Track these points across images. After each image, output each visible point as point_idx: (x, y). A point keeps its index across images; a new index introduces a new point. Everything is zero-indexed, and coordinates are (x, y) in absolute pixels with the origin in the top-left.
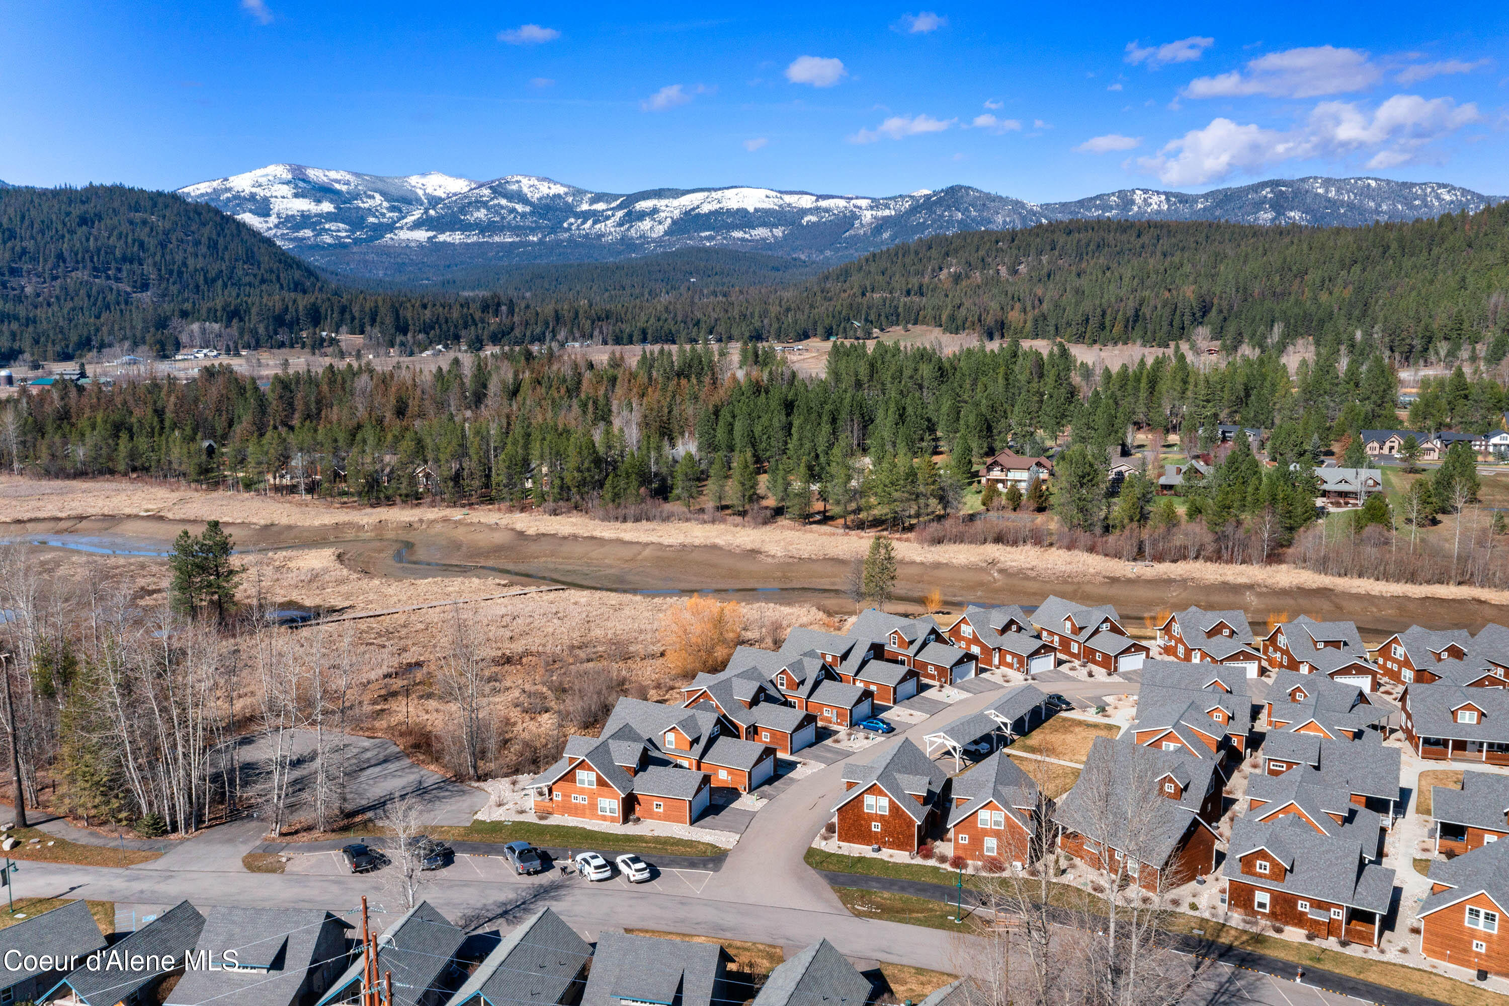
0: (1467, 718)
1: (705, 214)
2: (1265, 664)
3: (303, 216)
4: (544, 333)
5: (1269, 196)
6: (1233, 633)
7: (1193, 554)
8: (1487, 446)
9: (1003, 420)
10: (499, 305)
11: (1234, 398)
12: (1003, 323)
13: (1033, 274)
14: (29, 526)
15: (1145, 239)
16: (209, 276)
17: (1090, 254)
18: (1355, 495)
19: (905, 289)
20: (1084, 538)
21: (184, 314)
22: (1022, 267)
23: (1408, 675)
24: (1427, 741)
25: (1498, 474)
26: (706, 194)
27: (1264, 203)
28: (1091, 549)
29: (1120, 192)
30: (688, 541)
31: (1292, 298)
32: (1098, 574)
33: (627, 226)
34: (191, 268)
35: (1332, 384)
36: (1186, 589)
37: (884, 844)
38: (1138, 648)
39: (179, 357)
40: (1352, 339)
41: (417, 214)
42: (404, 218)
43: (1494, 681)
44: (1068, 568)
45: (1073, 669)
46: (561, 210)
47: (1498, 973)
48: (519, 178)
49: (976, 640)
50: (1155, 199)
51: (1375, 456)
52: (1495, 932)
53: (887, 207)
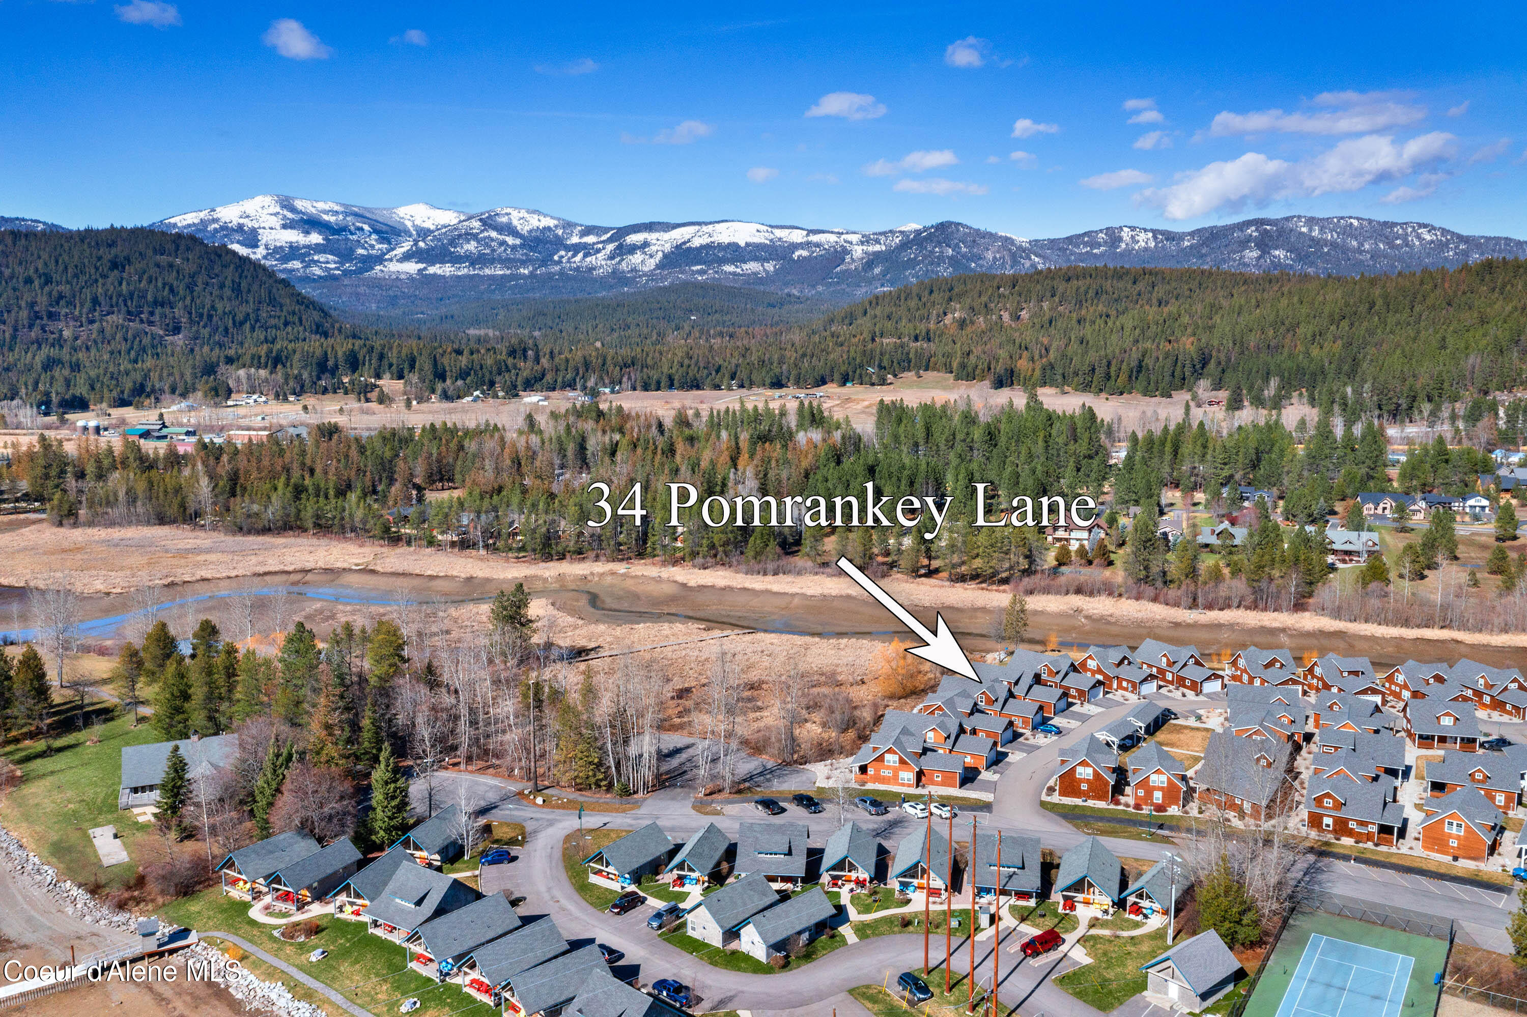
0: (1447, 721)
1: (696, 248)
2: (1306, 688)
3: (291, 247)
4: (575, 380)
5: (1255, 234)
6: (1282, 665)
7: (1235, 604)
8: (1464, 507)
9: (1055, 484)
10: (525, 351)
11: (1247, 461)
12: (1012, 372)
13: (1036, 321)
14: (267, 578)
15: (1141, 286)
16: (237, 319)
17: (1089, 302)
18: (1358, 553)
19: (913, 334)
20: (1149, 591)
21: (230, 361)
22: (1023, 313)
23: (1406, 694)
24: (1421, 737)
25: (1473, 534)
26: (697, 228)
27: (1249, 241)
28: (1155, 599)
29: (1107, 229)
30: (826, 592)
31: (1285, 354)
32: (1164, 619)
33: (618, 259)
34: (220, 312)
35: (1331, 448)
36: (1234, 631)
37: (1089, 797)
38: (1217, 676)
39: (230, 403)
40: (1344, 398)
41: (406, 246)
42: (393, 249)
43: (1466, 699)
44: (1140, 615)
45: (1170, 691)
46: (551, 242)
47: (1464, 858)
48: (509, 210)
49: (1099, 671)
50: (1142, 237)
51: (1371, 515)
52: (1462, 834)
53: (878, 242)
